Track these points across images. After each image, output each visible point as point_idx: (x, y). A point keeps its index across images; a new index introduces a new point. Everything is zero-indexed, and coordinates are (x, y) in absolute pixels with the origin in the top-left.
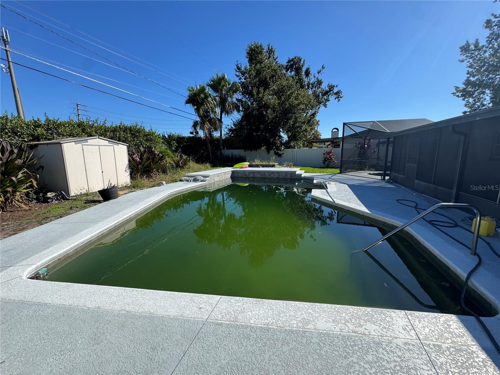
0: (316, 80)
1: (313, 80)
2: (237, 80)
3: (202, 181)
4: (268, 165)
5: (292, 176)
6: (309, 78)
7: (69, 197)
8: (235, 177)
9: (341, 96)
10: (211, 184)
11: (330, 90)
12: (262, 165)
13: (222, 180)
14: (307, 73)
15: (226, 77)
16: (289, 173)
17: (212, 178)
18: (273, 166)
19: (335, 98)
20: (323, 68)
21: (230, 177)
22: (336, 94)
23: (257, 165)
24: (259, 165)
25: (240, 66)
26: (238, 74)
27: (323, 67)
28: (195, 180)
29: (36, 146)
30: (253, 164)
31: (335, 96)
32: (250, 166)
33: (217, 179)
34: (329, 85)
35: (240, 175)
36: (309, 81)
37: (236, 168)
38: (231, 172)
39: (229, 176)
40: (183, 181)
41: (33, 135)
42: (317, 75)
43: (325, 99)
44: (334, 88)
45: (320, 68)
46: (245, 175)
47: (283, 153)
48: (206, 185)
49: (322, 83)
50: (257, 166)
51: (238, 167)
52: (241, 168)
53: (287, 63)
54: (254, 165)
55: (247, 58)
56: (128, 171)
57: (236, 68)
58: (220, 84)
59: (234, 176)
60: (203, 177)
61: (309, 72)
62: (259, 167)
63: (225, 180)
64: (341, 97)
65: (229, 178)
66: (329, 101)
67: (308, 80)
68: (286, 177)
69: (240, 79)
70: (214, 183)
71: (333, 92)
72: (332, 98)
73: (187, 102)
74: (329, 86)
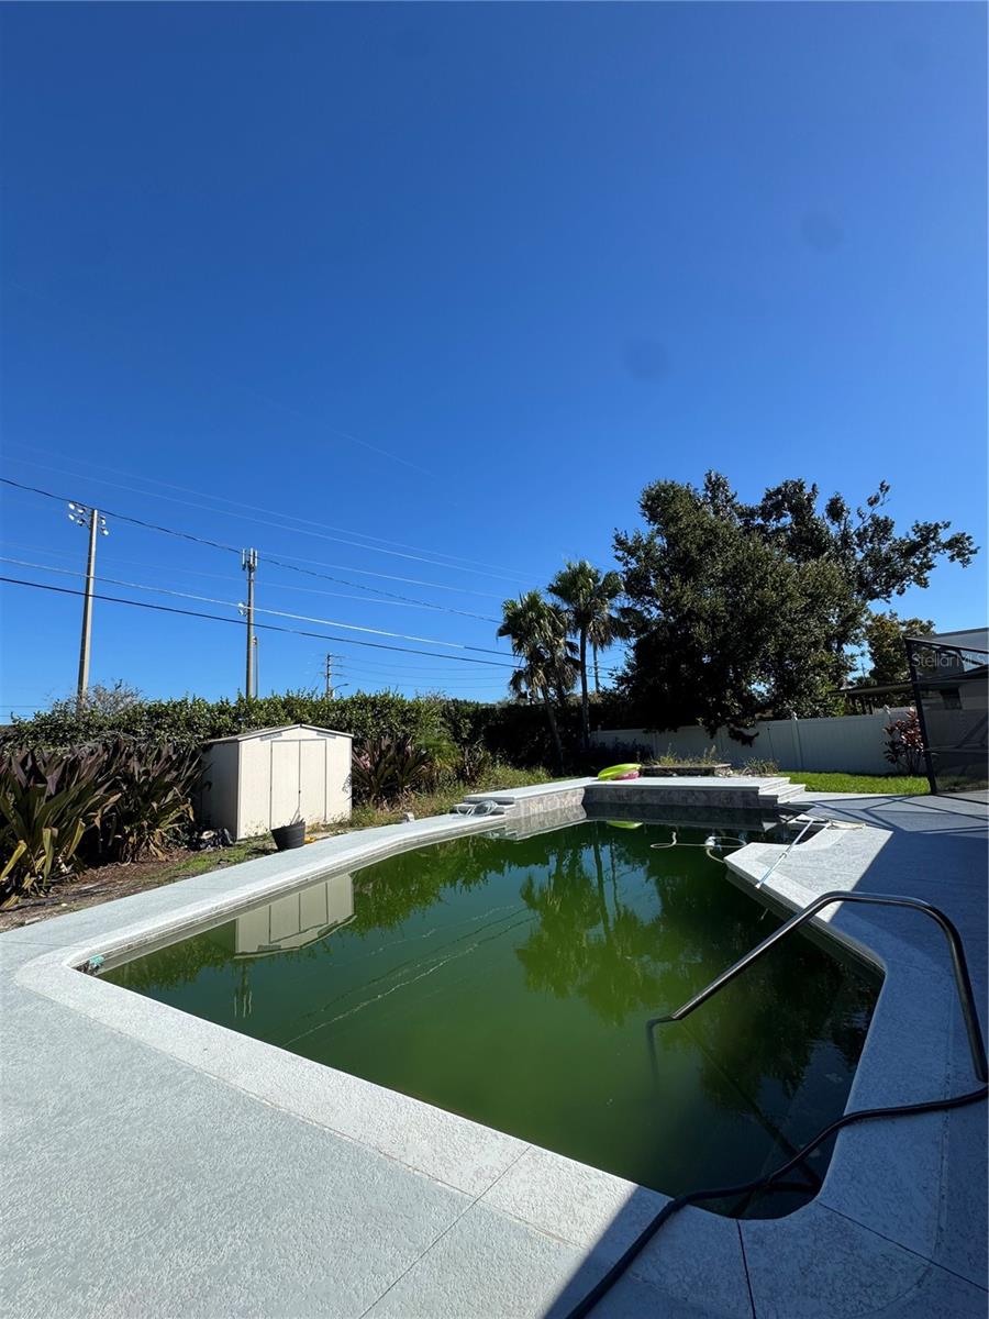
0: (870, 521)
1: (856, 524)
2: (619, 567)
3: (493, 814)
4: (696, 769)
5: (747, 803)
6: (843, 522)
7: (234, 841)
8: (596, 803)
9: (972, 548)
10: (518, 820)
11: (926, 540)
12: (678, 769)
13: (554, 813)
14: (835, 510)
15: (589, 566)
16: (739, 794)
17: (522, 806)
18: (709, 772)
19: (952, 558)
20: (884, 488)
21: (579, 803)
22: (950, 545)
23: (665, 770)
24: (670, 769)
25: (623, 537)
26: (620, 554)
27: (882, 485)
28: (481, 811)
29: (211, 745)
30: (655, 767)
31: (949, 553)
32: (643, 773)
33: (536, 809)
34: (917, 526)
35: (607, 799)
36: (845, 529)
37: (605, 778)
38: (583, 791)
39: (577, 800)
40: (456, 812)
41: (212, 728)
42: (867, 510)
43: (915, 565)
44: (940, 530)
45: (874, 491)
46: (620, 797)
47: (757, 734)
48: (504, 824)
49: (892, 526)
50: (665, 773)
51: (607, 778)
52: (617, 779)
53: (764, 500)
54: (657, 769)
55: (645, 515)
56: (349, 789)
57: (615, 543)
58: (574, 583)
59: (591, 800)
60: (499, 803)
61: (842, 507)
62: (671, 776)
63: (562, 811)
64: (971, 552)
65: (576, 806)
66: (930, 567)
67: (842, 527)
68: (730, 806)
69: (626, 564)
70: (528, 819)
71: (938, 543)
72: (941, 559)
73: (502, 633)
74: (917, 529)
